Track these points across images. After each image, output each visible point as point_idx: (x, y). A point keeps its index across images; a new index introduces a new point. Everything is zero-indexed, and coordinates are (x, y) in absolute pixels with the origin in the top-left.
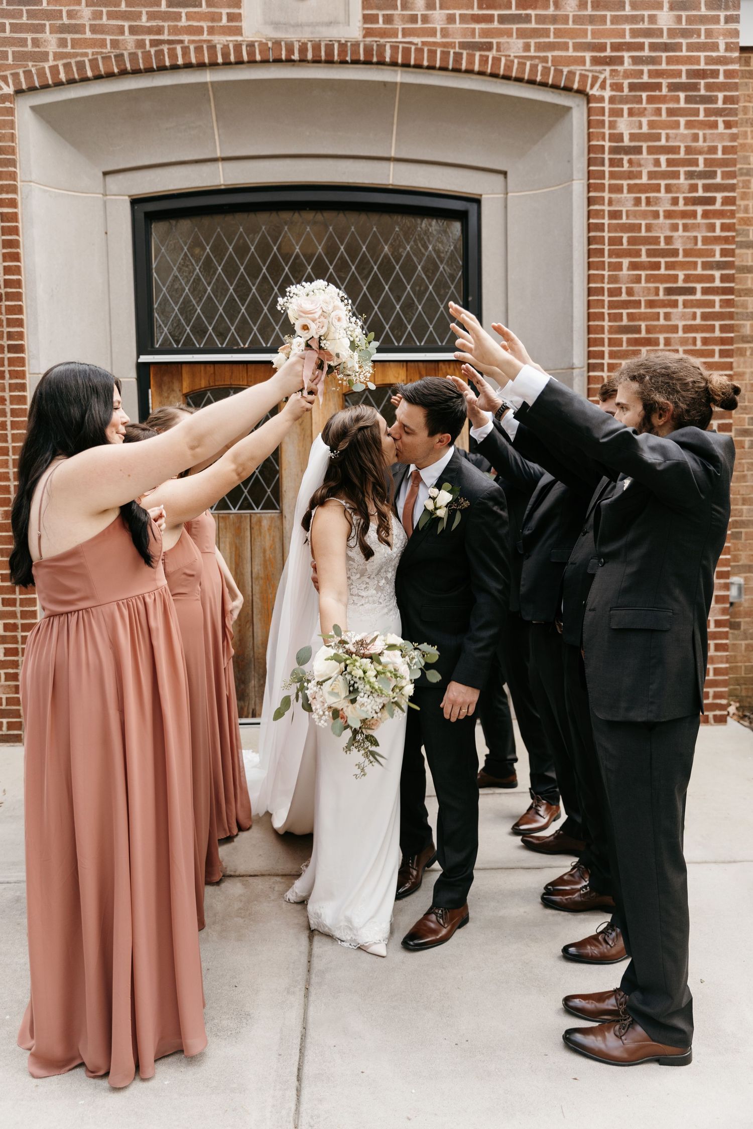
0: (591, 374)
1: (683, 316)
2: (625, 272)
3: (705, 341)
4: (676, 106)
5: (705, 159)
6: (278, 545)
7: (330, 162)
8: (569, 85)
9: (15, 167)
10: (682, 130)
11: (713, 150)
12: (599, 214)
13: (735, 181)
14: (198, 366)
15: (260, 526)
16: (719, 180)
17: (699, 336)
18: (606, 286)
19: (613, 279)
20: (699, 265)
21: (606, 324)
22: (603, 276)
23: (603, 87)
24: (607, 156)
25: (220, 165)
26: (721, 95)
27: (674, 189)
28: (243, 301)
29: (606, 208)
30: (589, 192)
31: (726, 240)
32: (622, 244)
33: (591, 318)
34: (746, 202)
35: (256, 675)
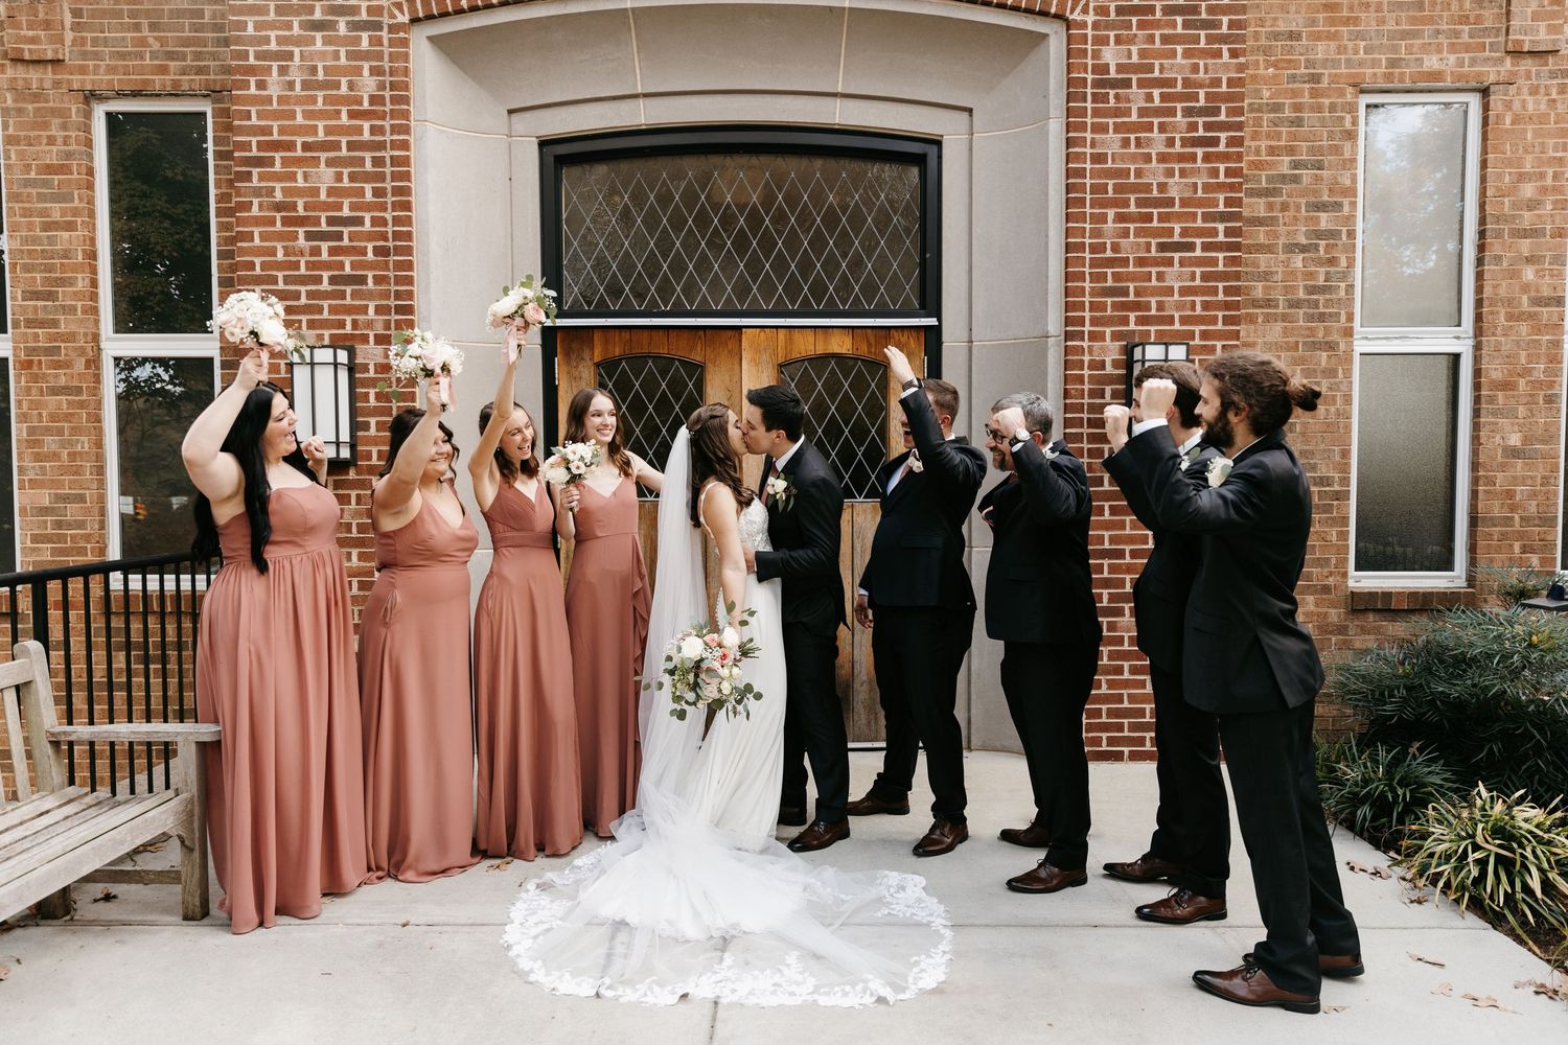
0: (1069, 343)
1: (1180, 277)
2: (1110, 224)
3: (1206, 306)
4: (1171, 32)
5: (1207, 93)
7: (768, 98)
8: (1045, 9)
9: (408, 105)
10: (1179, 59)
11: (1216, 82)
12: (1080, 157)
13: (1242, 119)
14: (612, 332)
16: (1223, 117)
17: (1198, 299)
18: (1087, 241)
19: (1096, 233)
20: (1199, 217)
21: (1087, 285)
22: (1085, 228)
23: (1085, 11)
24: (1089, 91)
25: (641, 101)
26: (1225, 20)
27: (1169, 128)
28: (665, 257)
29: (1089, 151)
30: (1068, 132)
31: (1232, 187)
32: (1107, 193)
33: (1069, 279)
34: (1258, 143)
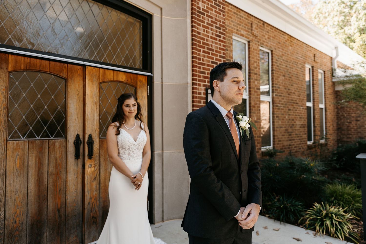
0: (193, 86)
2: (202, 53)
4: (212, 4)
5: (219, 24)
6: (64, 156)
10: (214, 12)
11: (220, 21)
13: (225, 32)
14: (20, 57)
15: (54, 146)
16: (222, 31)
19: (199, 55)
20: (218, 56)
21: (197, 69)
22: (197, 52)
24: (197, 13)
26: (222, 6)
27: (212, 30)
29: (197, 30)
30: (192, 23)
31: (224, 50)
32: (201, 44)
33: (193, 66)
35: (48, 229)
